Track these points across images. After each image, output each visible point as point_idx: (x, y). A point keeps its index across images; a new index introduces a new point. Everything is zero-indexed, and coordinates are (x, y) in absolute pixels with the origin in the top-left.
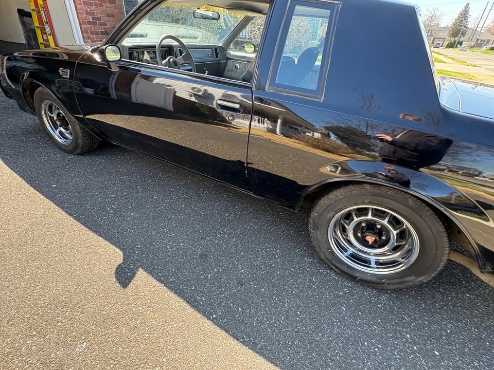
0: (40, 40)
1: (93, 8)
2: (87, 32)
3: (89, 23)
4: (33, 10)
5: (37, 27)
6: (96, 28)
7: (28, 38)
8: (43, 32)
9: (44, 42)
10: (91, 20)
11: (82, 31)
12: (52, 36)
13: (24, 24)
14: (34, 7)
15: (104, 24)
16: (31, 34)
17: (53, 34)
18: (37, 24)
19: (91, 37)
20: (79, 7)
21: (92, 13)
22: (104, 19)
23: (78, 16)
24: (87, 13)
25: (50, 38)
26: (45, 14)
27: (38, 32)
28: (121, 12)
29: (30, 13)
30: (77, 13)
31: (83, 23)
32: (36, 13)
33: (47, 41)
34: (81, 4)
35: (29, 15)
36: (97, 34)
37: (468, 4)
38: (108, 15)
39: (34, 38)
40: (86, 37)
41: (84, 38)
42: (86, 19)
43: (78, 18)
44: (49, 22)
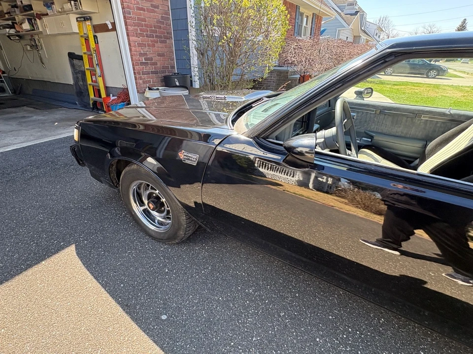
0: (89, 81)
1: (146, 49)
2: (139, 73)
3: (142, 64)
4: (84, 53)
5: (87, 69)
6: (148, 68)
7: (76, 79)
8: (93, 74)
9: (93, 83)
10: (144, 61)
11: (134, 73)
12: (101, 78)
13: (73, 66)
14: (85, 51)
15: (155, 64)
16: (79, 75)
17: (102, 76)
18: (87, 66)
19: (143, 77)
20: (133, 49)
21: (145, 54)
22: (156, 58)
23: (132, 58)
24: (141, 55)
25: (100, 80)
26: (97, 57)
27: (88, 74)
28: (170, 51)
29: (82, 56)
30: (131, 55)
31: (137, 64)
32: (87, 56)
33: (96, 82)
34: (135, 46)
35: (80, 58)
36: (149, 74)
37: (465, 19)
38: (159, 55)
39: (82, 79)
40: (138, 78)
41: (136, 79)
42: (139, 60)
43: (132, 60)
44: (100, 64)
